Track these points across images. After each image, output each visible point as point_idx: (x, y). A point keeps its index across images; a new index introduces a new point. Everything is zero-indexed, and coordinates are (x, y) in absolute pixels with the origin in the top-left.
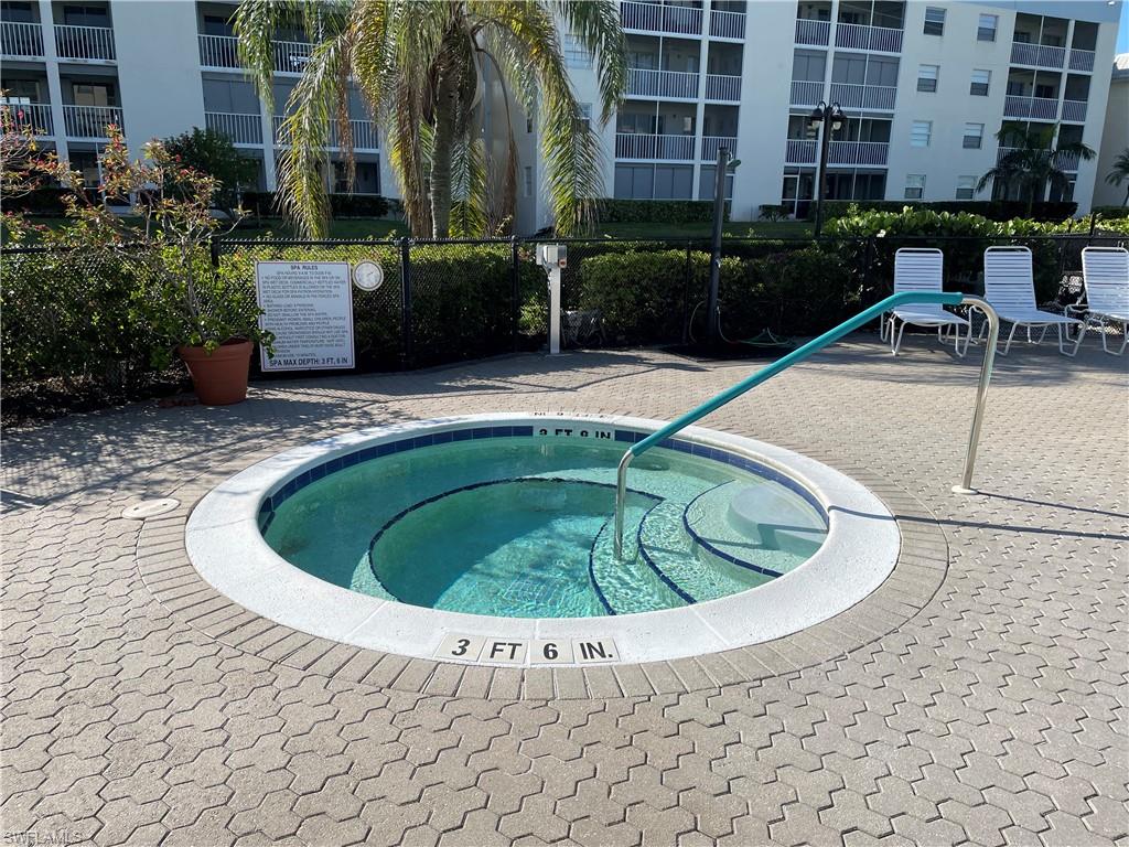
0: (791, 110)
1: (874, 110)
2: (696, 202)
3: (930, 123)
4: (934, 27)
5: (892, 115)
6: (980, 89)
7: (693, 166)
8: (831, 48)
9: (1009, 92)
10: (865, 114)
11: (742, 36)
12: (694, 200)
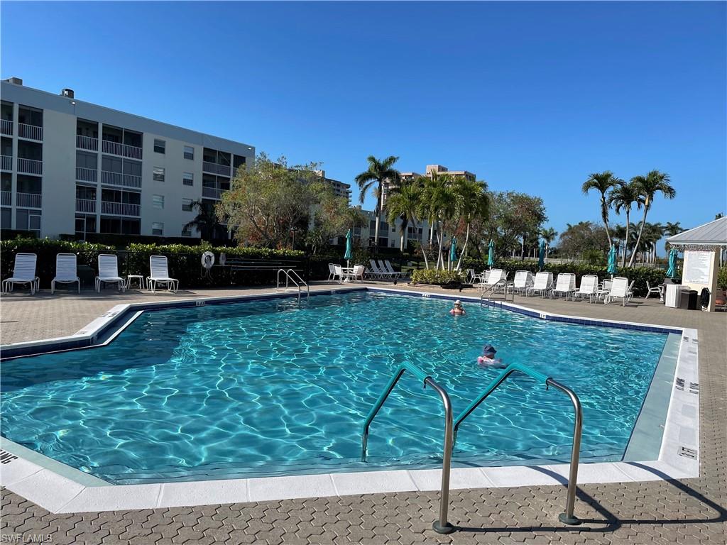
0: (77, 183)
1: (130, 187)
2: (14, 231)
3: (163, 197)
4: (159, 149)
5: (140, 191)
6: (188, 182)
7: (11, 209)
8: (100, 153)
9: (204, 185)
10: (124, 189)
11: (41, 139)
12: (12, 229)
